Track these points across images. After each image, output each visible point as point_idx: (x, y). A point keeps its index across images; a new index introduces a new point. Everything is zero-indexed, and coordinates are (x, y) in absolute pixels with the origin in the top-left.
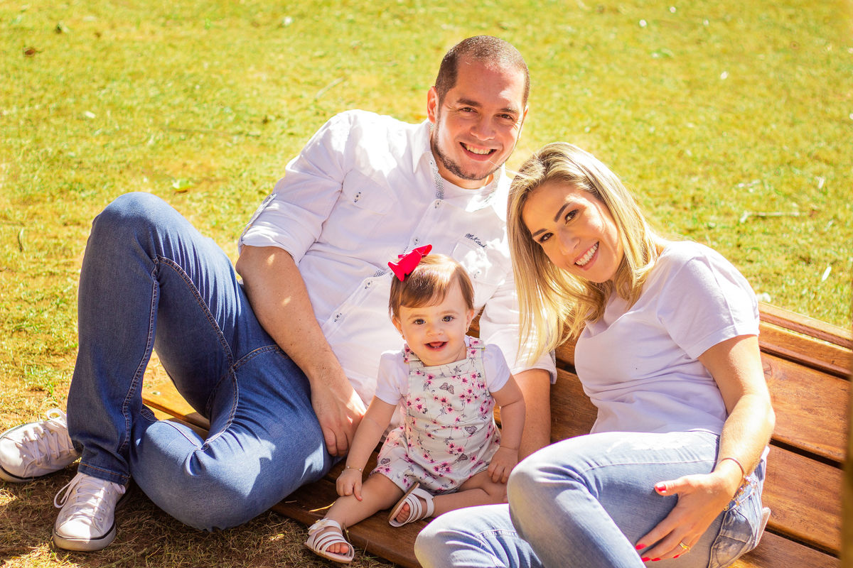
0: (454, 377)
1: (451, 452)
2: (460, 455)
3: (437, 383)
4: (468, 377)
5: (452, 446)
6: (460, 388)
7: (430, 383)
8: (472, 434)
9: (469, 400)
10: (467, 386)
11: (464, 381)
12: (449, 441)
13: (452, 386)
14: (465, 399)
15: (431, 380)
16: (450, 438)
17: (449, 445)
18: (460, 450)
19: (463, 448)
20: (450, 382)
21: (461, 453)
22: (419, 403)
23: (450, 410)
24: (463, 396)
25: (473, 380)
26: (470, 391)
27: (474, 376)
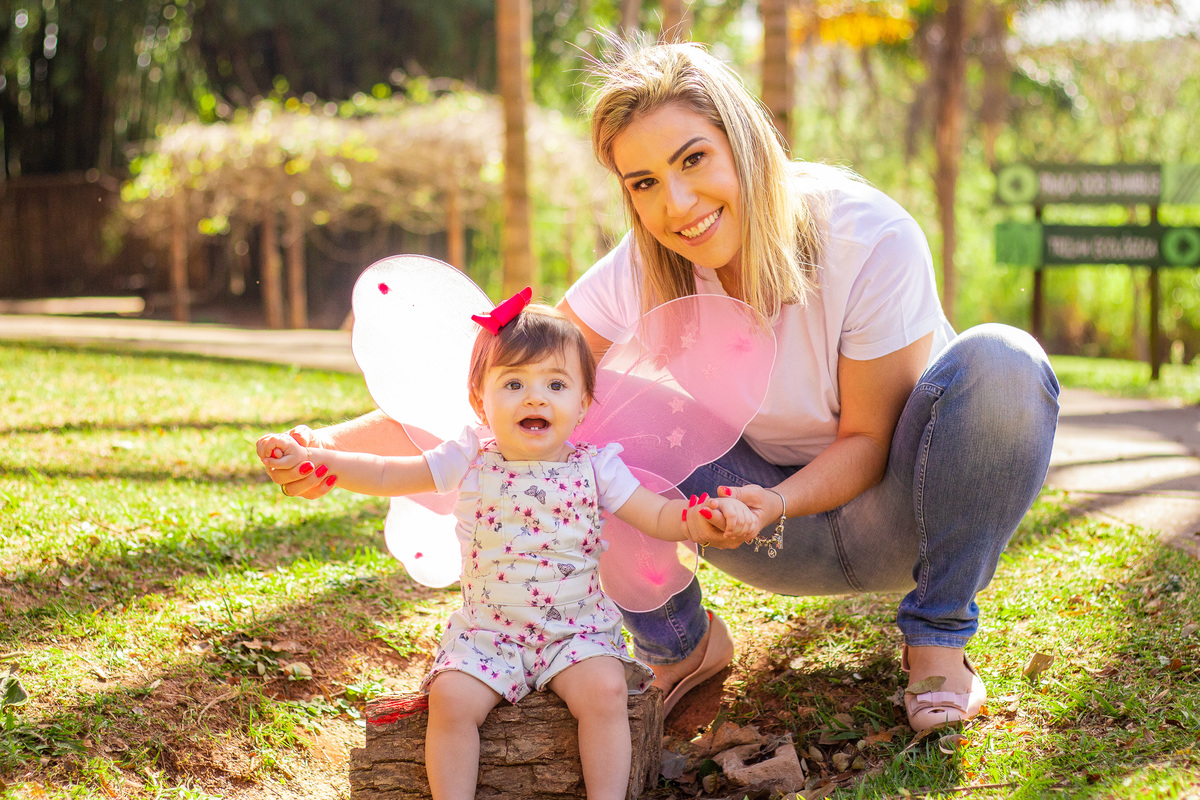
0: (548, 479)
1: (534, 604)
2: (548, 609)
3: (521, 484)
4: (570, 484)
5: (536, 593)
6: (555, 498)
7: (510, 484)
8: (567, 575)
9: (566, 521)
10: (566, 496)
11: (562, 487)
12: (532, 584)
13: (543, 493)
14: (561, 517)
15: (511, 480)
16: (534, 580)
17: (532, 591)
18: (548, 600)
19: (553, 596)
20: (541, 485)
21: (549, 606)
22: (491, 514)
23: (536, 530)
24: (558, 511)
25: (575, 489)
26: (569, 504)
27: (578, 484)
